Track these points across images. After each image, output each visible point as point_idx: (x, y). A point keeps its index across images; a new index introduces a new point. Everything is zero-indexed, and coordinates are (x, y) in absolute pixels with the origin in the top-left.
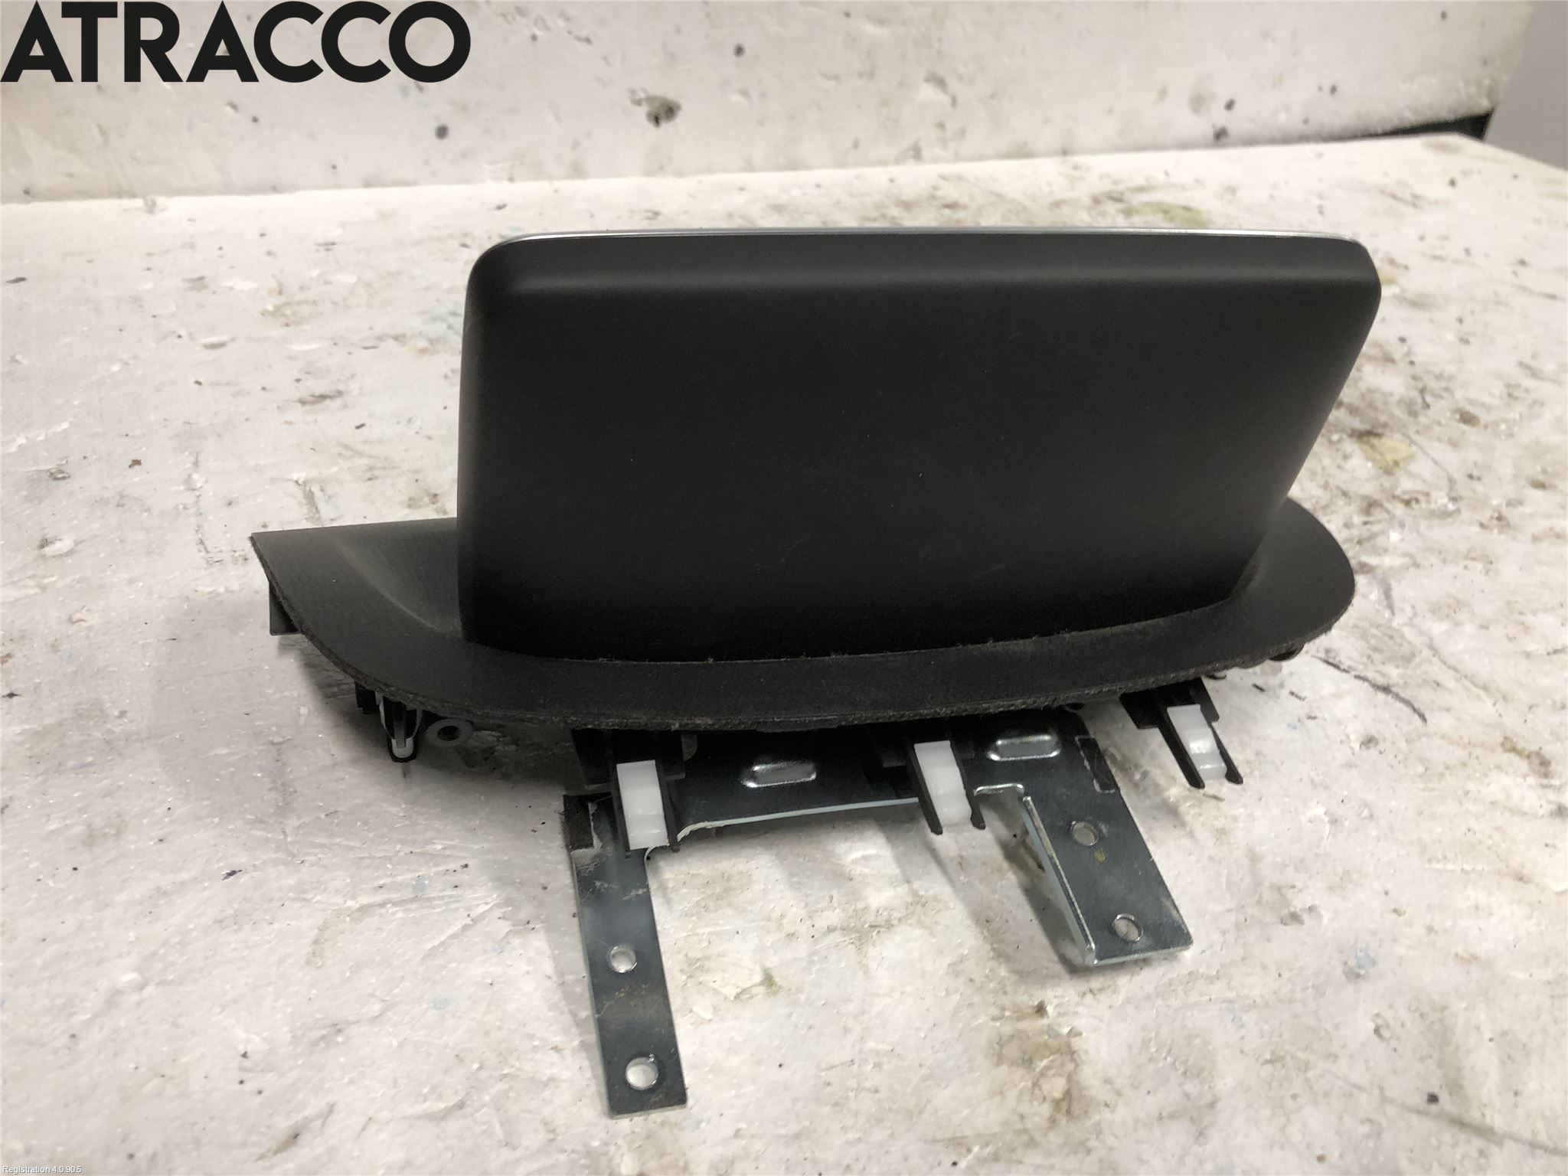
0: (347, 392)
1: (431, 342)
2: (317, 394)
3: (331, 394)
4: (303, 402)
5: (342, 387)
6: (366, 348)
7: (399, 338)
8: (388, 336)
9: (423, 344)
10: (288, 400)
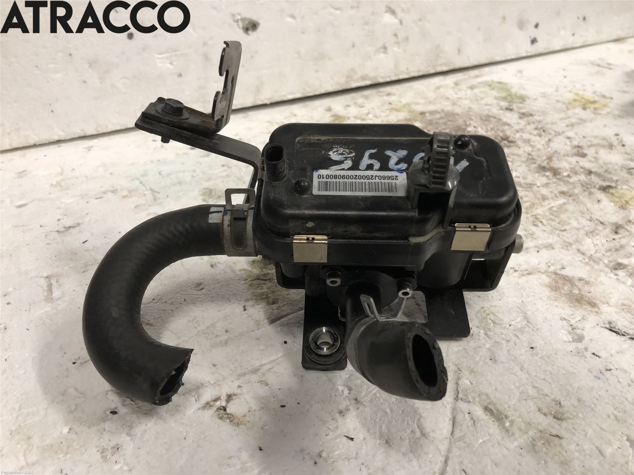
0: (82, 223)
1: (130, 192)
2: (67, 226)
3: (74, 226)
4: (58, 231)
5: (80, 221)
6: (97, 199)
7: (114, 191)
8: (108, 191)
9: (125, 193)
10: (51, 231)
